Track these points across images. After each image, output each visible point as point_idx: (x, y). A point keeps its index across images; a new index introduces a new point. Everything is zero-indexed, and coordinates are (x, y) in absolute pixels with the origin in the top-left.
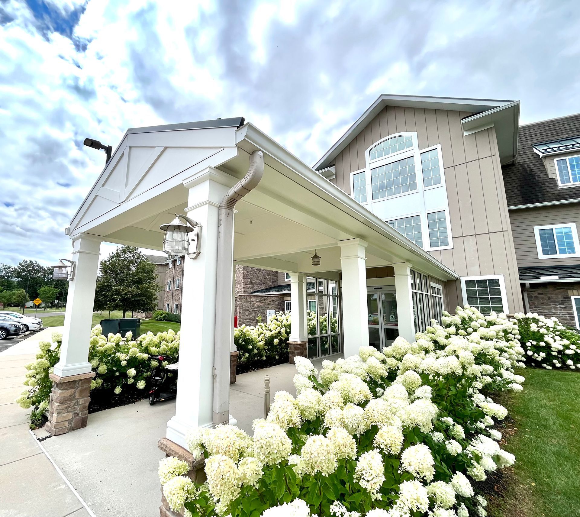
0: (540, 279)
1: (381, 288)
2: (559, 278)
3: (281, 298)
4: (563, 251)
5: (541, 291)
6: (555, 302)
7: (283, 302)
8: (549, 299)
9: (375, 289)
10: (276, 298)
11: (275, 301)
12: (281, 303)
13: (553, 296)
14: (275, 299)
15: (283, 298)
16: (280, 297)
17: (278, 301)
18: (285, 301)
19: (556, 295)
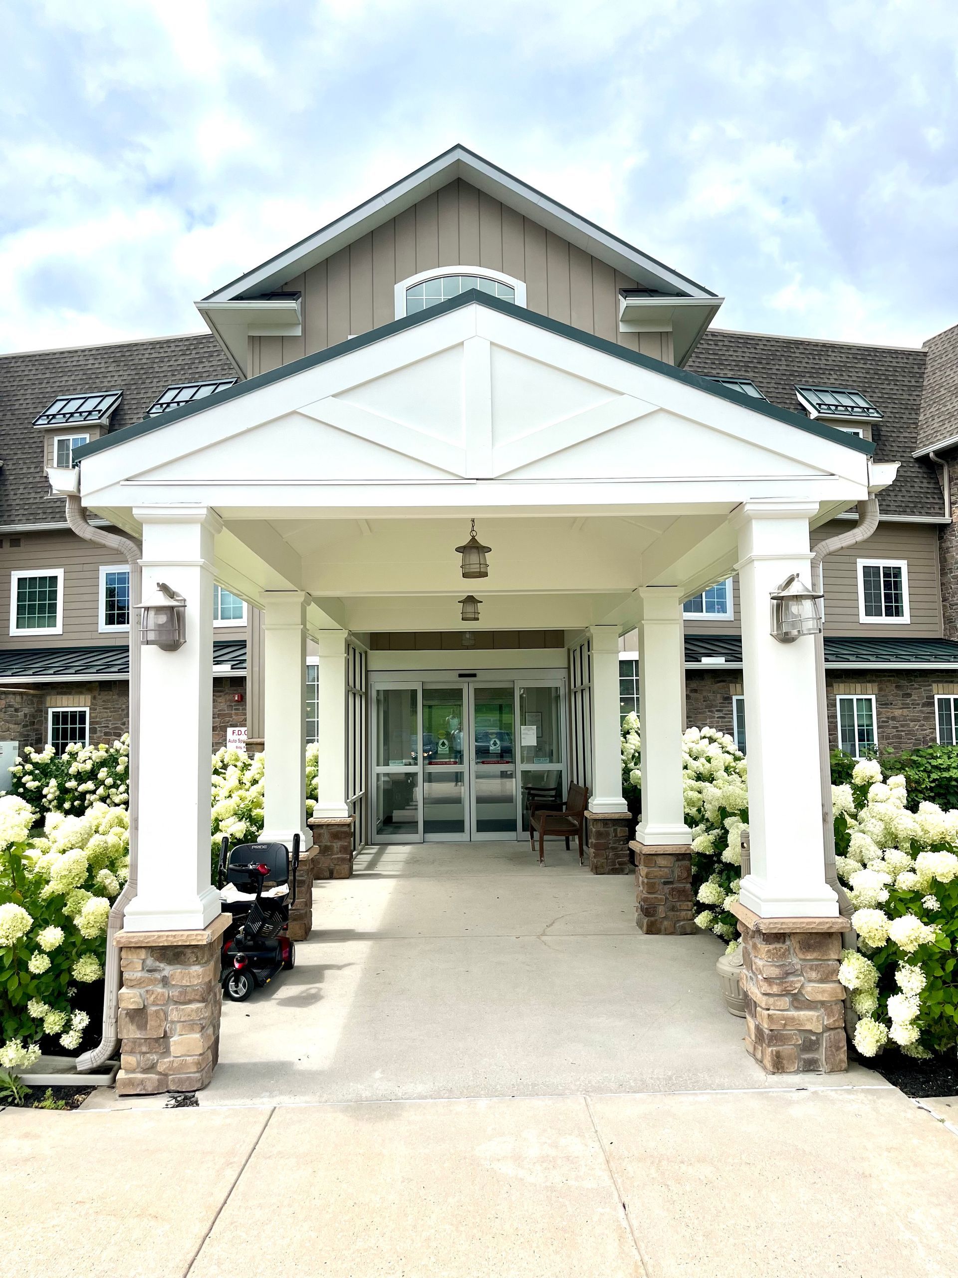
0: (700, 661)
1: (474, 675)
2: (726, 661)
3: (35, 700)
4: (710, 609)
5: (695, 685)
6: (711, 707)
7: (41, 712)
8: (704, 701)
9: (461, 676)
10: (18, 698)
11: (16, 710)
12: (34, 716)
13: (711, 696)
14: (15, 701)
15: (41, 699)
16: (33, 695)
17: (26, 710)
18: (50, 711)
19: (714, 693)
